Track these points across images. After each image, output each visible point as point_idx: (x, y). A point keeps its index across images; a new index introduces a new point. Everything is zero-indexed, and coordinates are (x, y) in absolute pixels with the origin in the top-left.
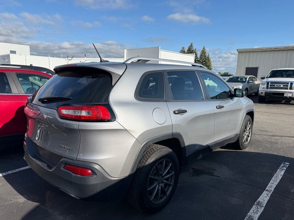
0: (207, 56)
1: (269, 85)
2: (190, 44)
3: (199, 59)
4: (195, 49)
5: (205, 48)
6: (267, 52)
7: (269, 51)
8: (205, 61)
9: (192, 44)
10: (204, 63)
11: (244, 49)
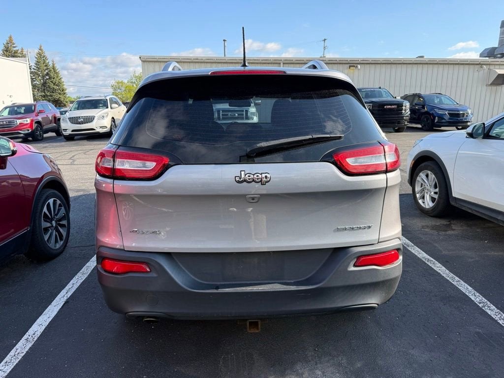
0: (51, 64)
1: (221, 115)
2: (8, 39)
3: (34, 69)
4: (22, 49)
5: (42, 48)
6: (185, 64)
7: (187, 62)
8: (47, 74)
9: (10, 37)
10: (47, 77)
11: (149, 56)
